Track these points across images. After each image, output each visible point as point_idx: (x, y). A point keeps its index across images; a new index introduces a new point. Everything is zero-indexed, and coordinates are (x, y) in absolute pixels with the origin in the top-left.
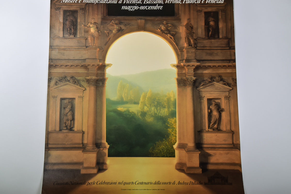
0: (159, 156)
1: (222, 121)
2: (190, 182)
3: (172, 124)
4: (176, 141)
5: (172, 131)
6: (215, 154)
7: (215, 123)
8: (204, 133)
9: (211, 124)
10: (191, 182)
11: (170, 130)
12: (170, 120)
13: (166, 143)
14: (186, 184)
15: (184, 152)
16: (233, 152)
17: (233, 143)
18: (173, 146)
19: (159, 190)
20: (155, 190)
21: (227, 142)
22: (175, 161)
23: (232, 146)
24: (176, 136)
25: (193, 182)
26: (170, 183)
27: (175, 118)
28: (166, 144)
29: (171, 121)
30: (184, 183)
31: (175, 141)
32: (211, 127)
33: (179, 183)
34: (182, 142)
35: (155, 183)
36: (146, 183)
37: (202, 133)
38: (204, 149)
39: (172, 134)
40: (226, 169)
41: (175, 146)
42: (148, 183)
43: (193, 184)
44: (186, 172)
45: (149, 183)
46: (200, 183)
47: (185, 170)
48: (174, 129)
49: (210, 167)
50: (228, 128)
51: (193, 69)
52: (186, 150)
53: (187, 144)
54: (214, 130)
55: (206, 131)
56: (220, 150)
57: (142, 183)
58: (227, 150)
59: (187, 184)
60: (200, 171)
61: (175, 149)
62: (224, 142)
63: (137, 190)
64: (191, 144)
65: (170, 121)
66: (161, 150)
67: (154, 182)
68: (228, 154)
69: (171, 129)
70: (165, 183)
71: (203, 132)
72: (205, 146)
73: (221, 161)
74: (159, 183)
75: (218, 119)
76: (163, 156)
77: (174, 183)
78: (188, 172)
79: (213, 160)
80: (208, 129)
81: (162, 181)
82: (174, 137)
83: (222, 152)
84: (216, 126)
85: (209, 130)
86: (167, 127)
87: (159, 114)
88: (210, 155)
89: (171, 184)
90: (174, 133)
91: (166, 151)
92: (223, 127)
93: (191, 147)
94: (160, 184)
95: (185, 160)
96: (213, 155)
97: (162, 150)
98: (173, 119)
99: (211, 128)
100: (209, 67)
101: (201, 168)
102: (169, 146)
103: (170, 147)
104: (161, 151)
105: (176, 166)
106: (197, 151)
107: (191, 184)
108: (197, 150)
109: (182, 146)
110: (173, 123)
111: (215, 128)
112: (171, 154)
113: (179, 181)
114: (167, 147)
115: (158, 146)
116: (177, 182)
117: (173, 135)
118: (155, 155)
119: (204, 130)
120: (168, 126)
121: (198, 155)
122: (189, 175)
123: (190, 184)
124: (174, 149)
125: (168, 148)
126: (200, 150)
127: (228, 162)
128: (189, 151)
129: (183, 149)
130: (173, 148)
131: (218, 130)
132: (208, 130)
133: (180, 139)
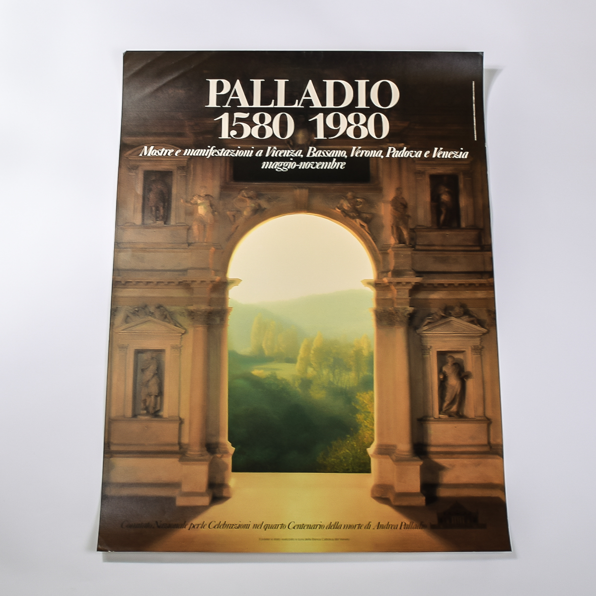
0: (338, 471)
1: (467, 397)
2: (402, 523)
3: (366, 405)
4: (374, 440)
5: (365, 419)
6: (453, 466)
7: (452, 403)
8: (430, 422)
9: (445, 405)
10: (404, 524)
11: (360, 417)
12: (360, 396)
13: (352, 443)
14: (393, 527)
15: (388, 462)
16: (490, 460)
17: (489, 443)
18: (366, 450)
19: (336, 539)
20: (330, 539)
21: (476, 442)
22: (369, 480)
23: (486, 449)
24: (373, 430)
25: (408, 523)
26: (360, 526)
27: (372, 392)
28: (353, 445)
29: (362, 397)
30: (388, 526)
31: (370, 440)
32: (444, 409)
33: (379, 526)
34: (387, 441)
35: (330, 527)
36: (309, 527)
37: (427, 422)
38: (431, 456)
39: (365, 426)
40: (474, 495)
41: (371, 450)
42: (315, 527)
43: (407, 527)
44: (393, 503)
45: (317, 525)
46: (422, 526)
47: (392, 499)
48: (369, 415)
49: (443, 493)
50: (480, 412)
51: (407, 291)
52: (394, 458)
53: (395, 446)
54: (450, 416)
55: (435, 418)
56: (464, 458)
57: (301, 527)
58: (477, 458)
59: (396, 527)
60: (421, 501)
61: (372, 455)
62: (470, 442)
63: (292, 539)
64: (404, 446)
65: (361, 399)
66: (342, 458)
67: (326, 524)
68: (478, 465)
69: (364, 415)
70: (350, 527)
71: (429, 420)
72: (432, 449)
73: (464, 480)
74: (337, 526)
75: (458, 393)
76: (346, 471)
77: (368, 526)
78: (397, 503)
79: (448, 478)
80: (440, 414)
81: (343, 522)
82: (369, 431)
83: (466, 461)
84: (454, 408)
85: (441, 416)
86: (355, 411)
87: (337, 383)
88: (441, 468)
89: (363, 527)
90: (368, 423)
91: (353, 460)
92: (471, 408)
93: (404, 452)
94: (340, 528)
95: (392, 478)
96: (448, 468)
97: (344, 458)
98: (368, 393)
99: (445, 413)
100: (441, 287)
101: (425, 495)
102: (359, 451)
103: (360, 452)
104: (341, 461)
105: (373, 491)
106: (417, 460)
107: (403, 527)
108: (416, 458)
109: (385, 451)
110: (366, 402)
111: (453, 412)
112: (363, 467)
113: (379, 523)
114: (353, 452)
115: (336, 450)
116: (374, 524)
117: (366, 426)
118: (329, 469)
119: (430, 417)
120: (357, 407)
121: (418, 467)
122: (400, 509)
123: (400, 528)
124: (369, 456)
125: (356, 453)
126: (422, 459)
127: (480, 481)
128: (399, 460)
129: (388, 456)
130: (366, 453)
131: (459, 416)
132: (439, 417)
133: (380, 435)
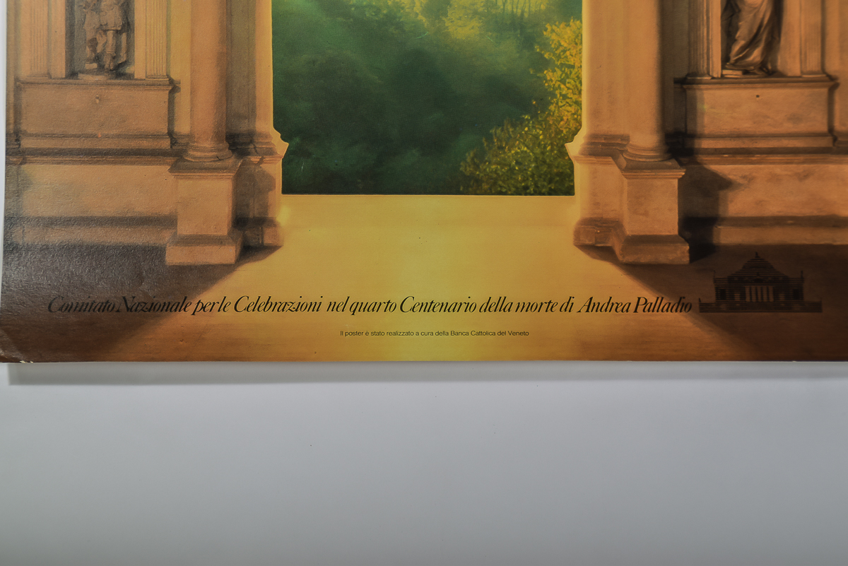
0: (504, 190)
1: (784, 29)
2: (639, 299)
3: (564, 51)
4: (581, 125)
5: (563, 81)
6: (750, 179)
7: (752, 43)
8: (702, 86)
9: (736, 48)
10: (642, 301)
11: (552, 77)
12: (553, 31)
13: (534, 132)
14: (620, 308)
15: (611, 172)
16: (832, 167)
17: (831, 130)
18: (563, 146)
19: (501, 333)
20: (487, 333)
21: (802, 127)
22: (573, 209)
23: (825, 142)
24: (578, 103)
25: (652, 299)
26: (550, 306)
27: (578, 22)
28: (536, 137)
29: (558, 34)
30: (611, 306)
31: (573, 125)
32: (733, 59)
33: (591, 306)
34: (607, 127)
35: (487, 307)
36: (445, 307)
37: (695, 86)
38: (703, 158)
39: (561, 94)
40: (797, 242)
41: (575, 148)
42: (456, 307)
43: (649, 307)
44: (620, 258)
45: (461, 304)
46: (683, 306)
47: (617, 249)
48: (570, 69)
49: (726, 236)
50: (813, 63)
52: (624, 164)
53: (626, 138)
54: (746, 72)
55: (713, 78)
56: (773, 163)
57: (428, 307)
58: (804, 162)
59: (625, 308)
60: (681, 253)
61: (575, 157)
62: (789, 127)
63: (408, 333)
64: (645, 138)
65: (554, 37)
66: (514, 163)
67: (480, 300)
68: (804, 177)
69: (559, 73)
70: (529, 307)
71: (700, 83)
72: (705, 144)
73: (773, 209)
74: (501, 306)
75: (765, 22)
76: (523, 191)
77: (568, 306)
78: (630, 259)
79: (738, 204)
80: (723, 68)
81: (514, 297)
82: (570, 106)
83: (778, 169)
84: (756, 55)
85: (725, 72)
86: (542, 64)
88: (725, 184)
89: (556, 308)
90: (568, 88)
91: (537, 167)
92: (790, 59)
93: (645, 150)
94: (509, 310)
95: (618, 205)
96: (740, 185)
97: (517, 163)
98: (569, 25)
99: (735, 66)
101: (687, 241)
102: (549, 148)
103: (552, 150)
104: (512, 170)
105: (577, 234)
106: (670, 168)
107: (641, 308)
108: (669, 163)
109: (604, 147)
110: (565, 45)
111: (751, 64)
112: (560, 183)
113: (591, 299)
114: (538, 151)
115: (501, 148)
116: (579, 303)
117: (565, 97)
118: (485, 186)
119: (703, 75)
120: (546, 56)
121: (676, 182)
122: (634, 269)
123: (636, 311)
124: (570, 159)
125: (543, 153)
126: (681, 164)
127: (807, 211)
128: (633, 169)
129: (610, 159)
130: (563, 153)
131: (768, 72)
132: (722, 76)
133: (595, 114)
